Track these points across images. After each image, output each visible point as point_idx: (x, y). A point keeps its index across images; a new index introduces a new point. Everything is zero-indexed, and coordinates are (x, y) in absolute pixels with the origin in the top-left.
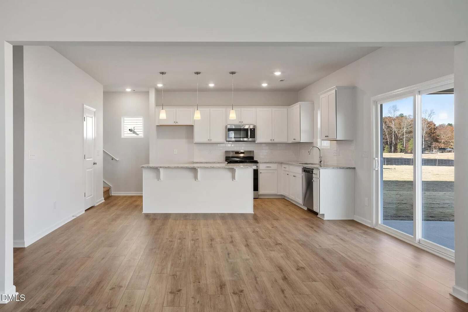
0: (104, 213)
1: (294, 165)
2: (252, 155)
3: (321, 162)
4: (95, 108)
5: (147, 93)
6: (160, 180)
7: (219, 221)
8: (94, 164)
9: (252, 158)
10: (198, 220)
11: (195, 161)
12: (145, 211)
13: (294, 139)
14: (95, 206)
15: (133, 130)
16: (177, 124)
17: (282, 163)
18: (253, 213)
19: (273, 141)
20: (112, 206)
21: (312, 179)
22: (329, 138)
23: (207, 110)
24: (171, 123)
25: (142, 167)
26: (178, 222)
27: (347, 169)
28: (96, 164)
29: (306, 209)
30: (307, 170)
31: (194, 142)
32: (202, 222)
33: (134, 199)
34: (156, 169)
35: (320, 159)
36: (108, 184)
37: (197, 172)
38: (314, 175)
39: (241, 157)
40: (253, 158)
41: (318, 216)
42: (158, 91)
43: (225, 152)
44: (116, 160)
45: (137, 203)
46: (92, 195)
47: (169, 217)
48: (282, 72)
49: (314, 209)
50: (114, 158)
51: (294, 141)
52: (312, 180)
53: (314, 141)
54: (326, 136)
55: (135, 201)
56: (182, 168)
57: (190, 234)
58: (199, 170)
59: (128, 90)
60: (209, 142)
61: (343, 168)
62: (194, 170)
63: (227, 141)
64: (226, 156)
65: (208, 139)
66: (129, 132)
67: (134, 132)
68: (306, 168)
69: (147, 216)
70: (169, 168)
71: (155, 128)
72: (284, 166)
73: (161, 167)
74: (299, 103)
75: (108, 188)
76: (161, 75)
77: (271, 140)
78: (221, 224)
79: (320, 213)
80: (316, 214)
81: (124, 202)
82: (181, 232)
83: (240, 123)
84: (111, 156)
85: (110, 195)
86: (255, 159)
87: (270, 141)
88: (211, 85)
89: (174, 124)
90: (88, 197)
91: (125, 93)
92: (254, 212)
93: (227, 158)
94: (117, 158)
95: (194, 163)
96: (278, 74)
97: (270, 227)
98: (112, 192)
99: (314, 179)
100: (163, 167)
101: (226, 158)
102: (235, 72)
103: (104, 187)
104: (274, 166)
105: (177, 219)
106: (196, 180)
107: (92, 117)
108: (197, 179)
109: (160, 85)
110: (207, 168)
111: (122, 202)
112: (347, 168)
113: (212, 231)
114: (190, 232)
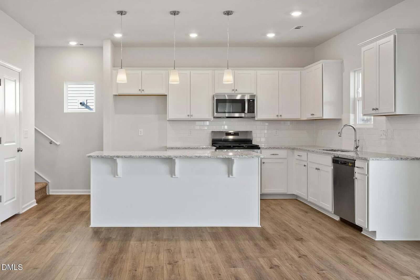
0: (30, 227)
1: (317, 152)
2: (248, 138)
3: (357, 147)
4: (19, 67)
5: (101, 48)
6: (117, 175)
7: (210, 244)
8: (18, 151)
9: (250, 141)
10: (176, 241)
11: (169, 145)
12: (94, 224)
13: (313, 115)
14: (21, 213)
15: (86, 103)
16: (143, 93)
17: (294, 149)
18: (261, 227)
19: (280, 117)
20: (46, 214)
21: (353, 176)
22: (380, 111)
23: (187, 72)
24: (135, 91)
25: (89, 156)
26: (144, 245)
27: (411, 161)
28: (22, 151)
29: (337, 218)
30: (342, 161)
31: (167, 119)
32: (183, 245)
33: (80, 201)
34: (112, 160)
35: (356, 144)
36: (44, 177)
37: (174, 163)
38: (356, 170)
39: (230, 140)
40: (252, 141)
41: (362, 233)
42: (116, 45)
43: (210, 132)
44: (57, 145)
45: (83, 209)
46: (14, 198)
47: (131, 236)
48: (304, 11)
49: (356, 222)
50: (53, 142)
51: (311, 117)
52: (354, 178)
53: (344, 117)
54: (373, 109)
55: (82, 204)
56: (151, 158)
57: (165, 272)
58: (177, 161)
59: (73, 43)
60: (189, 118)
61: (407, 159)
62: (170, 161)
63: (214, 117)
64: (213, 139)
65: (188, 114)
66: (80, 106)
67: (87, 107)
68: (338, 157)
69: (97, 231)
70: (130, 157)
71: (111, 99)
72: (297, 153)
73: (118, 157)
74: (321, 61)
75: (45, 184)
76: (120, 15)
77: (277, 116)
78: (214, 249)
79: (370, 230)
80: (359, 229)
81: (65, 206)
82: (150, 268)
83: (233, 92)
84: (49, 139)
85: (48, 194)
86: (254, 143)
87: (275, 118)
88: (194, 36)
89: (139, 93)
90: (6, 201)
91: (68, 48)
92: (260, 225)
93: (214, 141)
94: (57, 142)
95: (166, 149)
96: (296, 14)
97: (296, 257)
98: (51, 190)
99: (357, 175)
100: (122, 157)
101: (212, 141)
102: (231, 11)
103: (36, 183)
104: (282, 153)
105: (144, 240)
106: (172, 177)
107: (15, 81)
108: (175, 175)
109: (118, 36)
110: (191, 158)
111: (63, 207)
112: (413, 159)
113: (202, 265)
114: (165, 268)
